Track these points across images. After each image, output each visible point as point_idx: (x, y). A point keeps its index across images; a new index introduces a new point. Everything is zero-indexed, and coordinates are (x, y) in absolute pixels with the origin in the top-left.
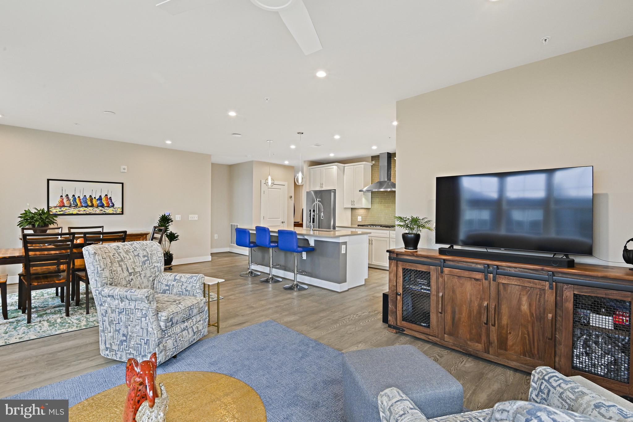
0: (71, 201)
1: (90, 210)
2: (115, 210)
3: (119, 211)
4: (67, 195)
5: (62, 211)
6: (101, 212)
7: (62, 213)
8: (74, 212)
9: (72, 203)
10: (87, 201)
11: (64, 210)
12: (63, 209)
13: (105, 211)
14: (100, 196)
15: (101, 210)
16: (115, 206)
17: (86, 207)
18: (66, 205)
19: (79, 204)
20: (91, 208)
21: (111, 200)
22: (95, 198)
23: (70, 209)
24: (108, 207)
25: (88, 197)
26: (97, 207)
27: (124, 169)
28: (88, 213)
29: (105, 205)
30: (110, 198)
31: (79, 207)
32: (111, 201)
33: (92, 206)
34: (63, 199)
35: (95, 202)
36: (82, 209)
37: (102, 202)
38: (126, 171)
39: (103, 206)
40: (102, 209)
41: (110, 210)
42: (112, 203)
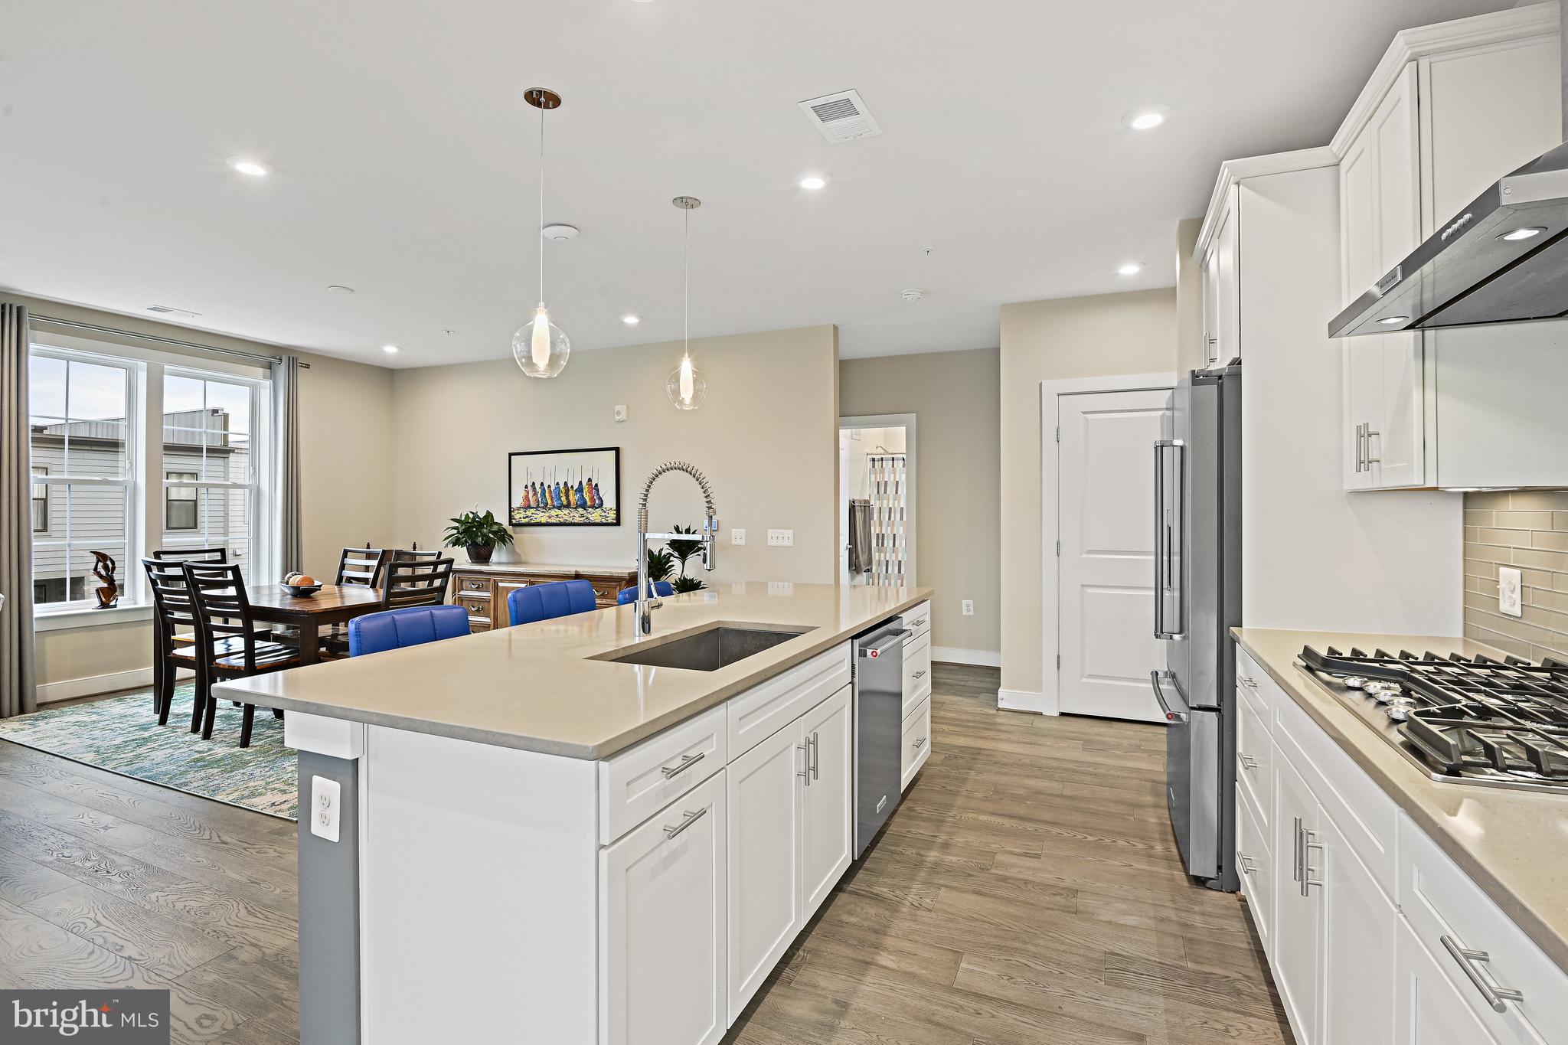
0: (539, 495)
1: (565, 515)
2: (603, 514)
3: (612, 516)
4: (534, 483)
5: (527, 517)
6: (582, 519)
7: (527, 520)
8: (544, 520)
9: (540, 499)
10: (562, 495)
11: (530, 515)
12: (529, 513)
13: (589, 516)
14: (580, 483)
15: (582, 515)
16: (604, 506)
17: (559, 508)
18: (533, 504)
19: (549, 501)
20: (566, 511)
21: (598, 491)
22: (572, 487)
23: (537, 512)
24: (592, 507)
25: (562, 486)
26: (576, 508)
27: (619, 413)
28: (562, 520)
29: (589, 503)
30: (596, 485)
31: (550, 509)
32: (598, 494)
33: (568, 506)
34: (528, 493)
35: (574, 498)
36: (554, 512)
37: (583, 496)
38: (623, 416)
39: (584, 506)
40: (582, 513)
41: (595, 516)
42: (600, 499)
